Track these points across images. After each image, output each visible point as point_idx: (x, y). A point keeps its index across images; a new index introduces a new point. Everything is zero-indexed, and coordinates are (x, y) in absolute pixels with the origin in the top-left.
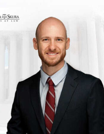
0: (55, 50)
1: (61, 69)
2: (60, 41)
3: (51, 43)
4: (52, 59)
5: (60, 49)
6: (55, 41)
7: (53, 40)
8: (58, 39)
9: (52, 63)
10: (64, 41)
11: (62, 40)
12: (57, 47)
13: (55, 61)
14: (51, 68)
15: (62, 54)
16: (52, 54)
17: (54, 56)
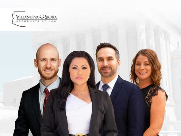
0: (50, 67)
1: (55, 82)
2: (54, 61)
3: (47, 62)
4: (48, 74)
5: (54, 67)
6: (51, 61)
7: (49, 60)
8: (53, 60)
9: (48, 77)
10: (57, 61)
11: (55, 60)
12: (52, 65)
13: (50, 76)
14: (47, 81)
15: (56, 71)
16: (48, 71)
17: (50, 72)
